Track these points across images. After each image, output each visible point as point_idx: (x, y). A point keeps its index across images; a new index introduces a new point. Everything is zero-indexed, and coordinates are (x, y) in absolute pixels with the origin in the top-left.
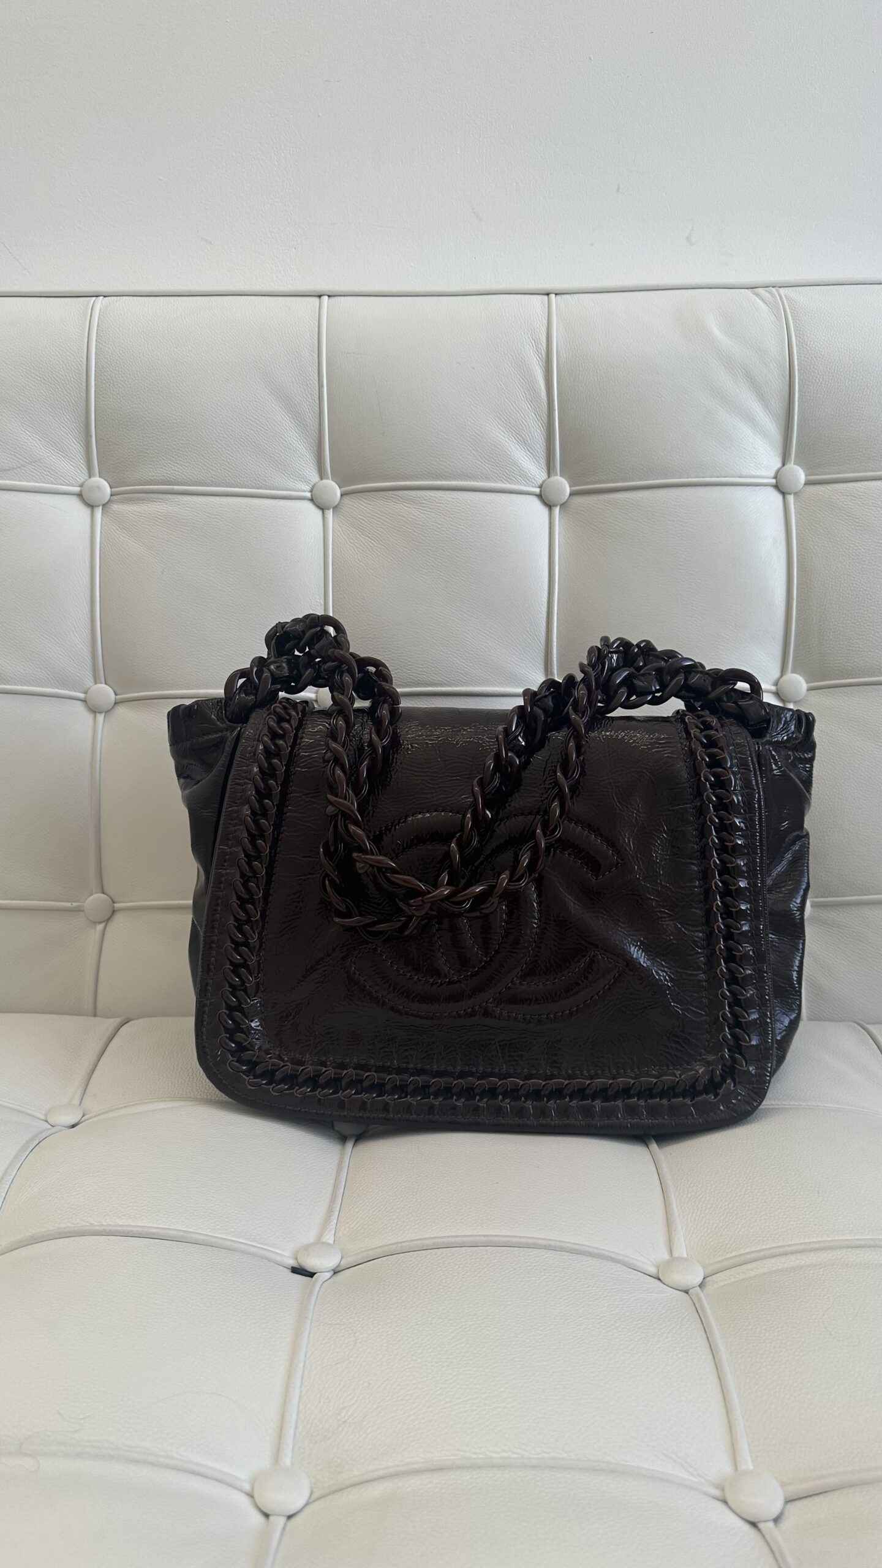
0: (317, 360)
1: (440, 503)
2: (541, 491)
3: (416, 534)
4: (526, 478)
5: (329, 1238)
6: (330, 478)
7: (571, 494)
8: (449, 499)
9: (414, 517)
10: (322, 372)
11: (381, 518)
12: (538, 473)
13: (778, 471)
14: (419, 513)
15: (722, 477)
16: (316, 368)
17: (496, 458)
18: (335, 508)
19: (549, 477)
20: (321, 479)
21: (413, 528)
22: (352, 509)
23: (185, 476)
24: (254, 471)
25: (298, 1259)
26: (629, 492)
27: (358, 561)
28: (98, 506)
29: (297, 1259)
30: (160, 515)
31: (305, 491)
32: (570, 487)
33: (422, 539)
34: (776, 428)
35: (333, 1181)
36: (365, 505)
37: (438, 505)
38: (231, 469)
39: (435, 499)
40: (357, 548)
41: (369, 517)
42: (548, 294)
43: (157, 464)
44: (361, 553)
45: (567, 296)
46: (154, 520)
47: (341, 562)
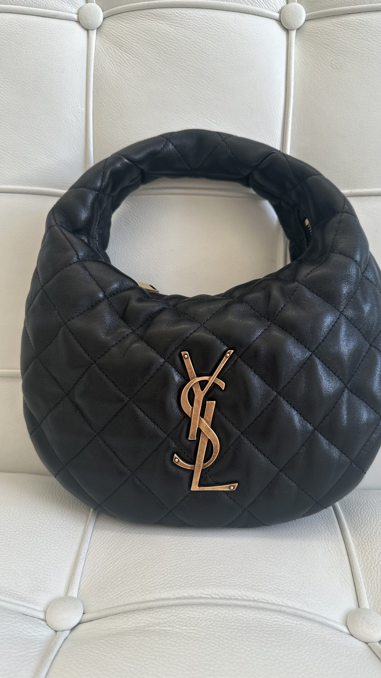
1: (189, 20)
2: (280, 16)
3: (167, 47)
4: (267, 2)
6: (95, 2)
7: (307, 19)
8: (198, 16)
9: (166, 32)
11: (137, 35)
14: (170, 29)
18: (98, 29)
19: (287, 3)
21: (165, 42)
22: (112, 29)
27: (115, 73)
31: (72, 13)
32: (306, 12)
33: (173, 52)
36: (124, 24)
37: (188, 20)
39: (185, 15)
40: (115, 61)
41: (128, 35)
44: (119, 66)
47: (101, 75)
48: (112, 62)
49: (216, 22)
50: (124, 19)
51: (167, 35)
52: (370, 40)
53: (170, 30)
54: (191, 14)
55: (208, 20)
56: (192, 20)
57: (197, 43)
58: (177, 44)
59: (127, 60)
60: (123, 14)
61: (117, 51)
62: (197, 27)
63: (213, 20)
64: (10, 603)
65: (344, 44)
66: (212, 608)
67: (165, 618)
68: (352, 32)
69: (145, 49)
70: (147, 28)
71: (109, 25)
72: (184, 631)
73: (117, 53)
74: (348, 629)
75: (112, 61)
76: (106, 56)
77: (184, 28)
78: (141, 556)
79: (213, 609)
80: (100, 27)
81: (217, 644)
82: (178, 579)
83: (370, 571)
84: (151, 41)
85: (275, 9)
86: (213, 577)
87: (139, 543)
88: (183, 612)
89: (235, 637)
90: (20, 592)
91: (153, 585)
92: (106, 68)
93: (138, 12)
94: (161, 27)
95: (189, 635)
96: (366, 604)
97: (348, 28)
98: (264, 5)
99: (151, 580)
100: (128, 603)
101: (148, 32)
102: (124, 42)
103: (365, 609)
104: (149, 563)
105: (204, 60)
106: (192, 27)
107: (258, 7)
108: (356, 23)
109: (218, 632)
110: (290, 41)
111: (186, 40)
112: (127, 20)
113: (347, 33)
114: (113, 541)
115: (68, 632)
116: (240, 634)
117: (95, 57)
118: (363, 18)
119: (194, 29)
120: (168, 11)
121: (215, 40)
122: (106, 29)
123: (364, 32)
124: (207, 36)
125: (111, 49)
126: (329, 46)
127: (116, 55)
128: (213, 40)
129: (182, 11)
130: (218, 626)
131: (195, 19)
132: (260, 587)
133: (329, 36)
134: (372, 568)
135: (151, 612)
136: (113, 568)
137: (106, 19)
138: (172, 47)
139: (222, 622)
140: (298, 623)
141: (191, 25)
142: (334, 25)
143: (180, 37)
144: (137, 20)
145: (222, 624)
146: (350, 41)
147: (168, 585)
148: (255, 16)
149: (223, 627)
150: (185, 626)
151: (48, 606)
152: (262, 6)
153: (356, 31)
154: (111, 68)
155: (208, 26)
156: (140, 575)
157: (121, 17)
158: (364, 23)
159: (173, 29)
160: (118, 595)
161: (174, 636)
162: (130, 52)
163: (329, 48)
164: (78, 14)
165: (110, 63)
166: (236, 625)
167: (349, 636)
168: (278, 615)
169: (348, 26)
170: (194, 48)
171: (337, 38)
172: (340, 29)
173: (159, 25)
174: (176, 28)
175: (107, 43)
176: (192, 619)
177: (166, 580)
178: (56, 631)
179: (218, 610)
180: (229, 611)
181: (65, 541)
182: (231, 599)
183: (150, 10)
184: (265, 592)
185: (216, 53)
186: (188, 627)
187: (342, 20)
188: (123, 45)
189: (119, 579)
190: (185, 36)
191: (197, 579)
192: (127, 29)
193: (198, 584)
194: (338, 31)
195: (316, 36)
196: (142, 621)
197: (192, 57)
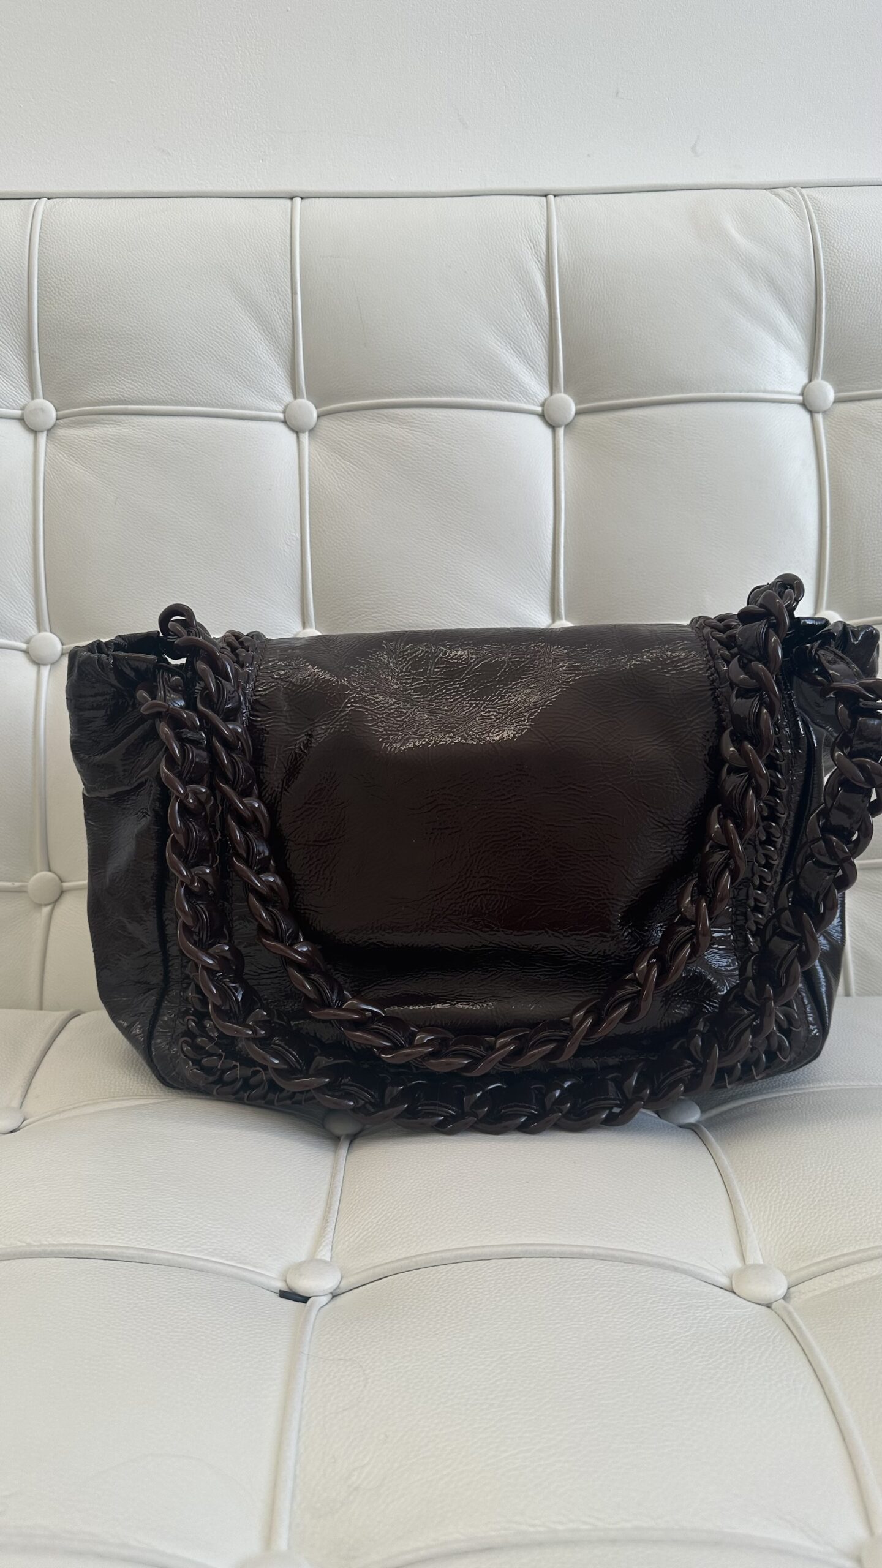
0: (289, 264)
1: (430, 422)
2: (543, 411)
3: (404, 457)
4: (526, 394)
5: (325, 1254)
6: (305, 396)
7: (578, 413)
8: (441, 418)
9: (401, 438)
10: (296, 278)
11: (364, 441)
12: (539, 389)
13: (804, 388)
15: (745, 392)
16: (289, 274)
17: (493, 372)
18: (311, 431)
19: (552, 393)
20: (295, 398)
21: (400, 450)
22: (330, 431)
23: (141, 394)
24: (219, 388)
25: (288, 1280)
26: (641, 408)
27: (338, 489)
28: (42, 431)
29: (286, 1281)
30: (112, 439)
31: (276, 412)
32: (576, 404)
33: (412, 463)
34: (802, 340)
35: (326, 1187)
36: (346, 426)
38: (193, 385)
40: (337, 474)
41: (352, 440)
42: (546, 196)
43: (108, 381)
44: (342, 480)
45: (567, 197)
46: (106, 444)
47: (319, 491)
59: (353, 473)
117: (309, 468)
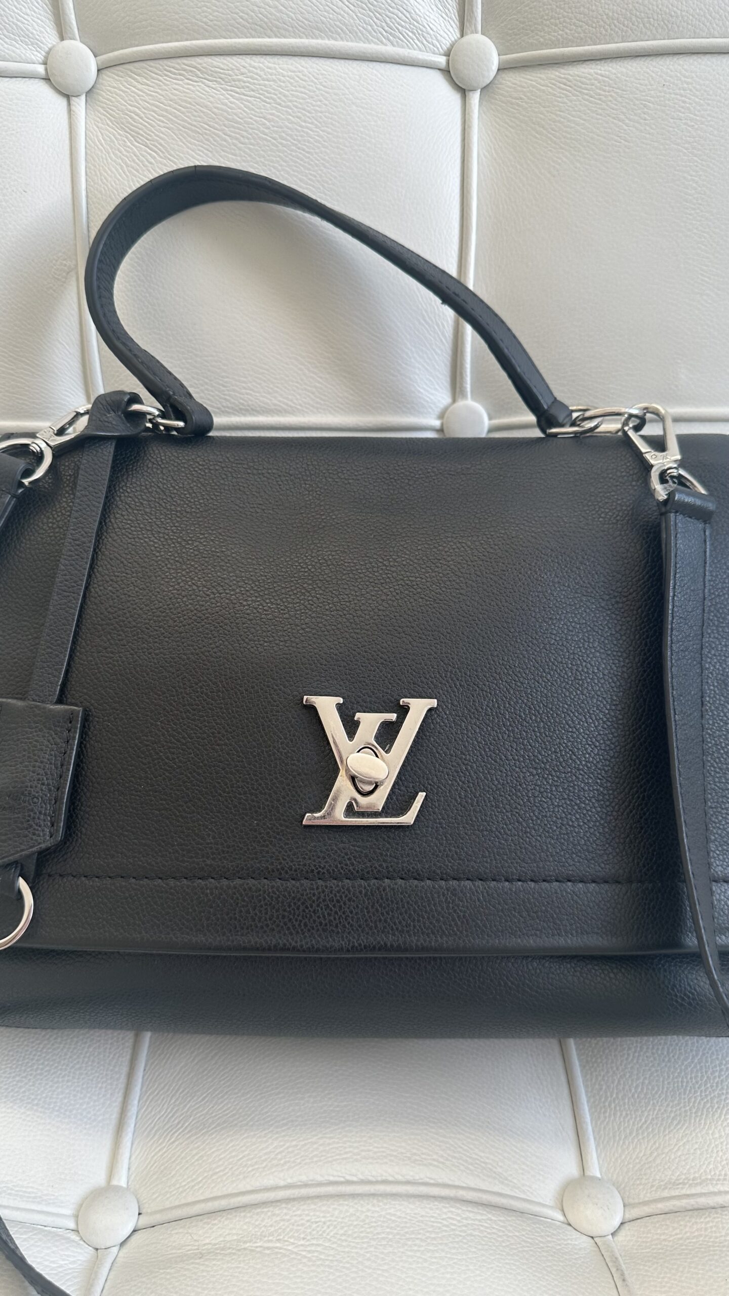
48: (122, 168)
49: (321, 83)
50: (139, 75)
51: (225, 114)
52: (622, 117)
53: (231, 102)
54: (270, 68)
55: (305, 81)
56: (274, 81)
57: (285, 129)
58: (246, 131)
60: (136, 65)
61: (129, 144)
62: (285, 96)
63: (316, 81)
64: (18, 1209)
65: (573, 125)
66: (346, 1203)
67: (271, 1226)
68: (587, 100)
69: (184, 140)
70: (185, 96)
71: (110, 86)
72: (302, 1248)
73: (129, 147)
74: (565, 1215)
75: (120, 164)
76: (109, 153)
77: (259, 98)
78: (228, 1109)
79: (347, 1205)
80: (95, 90)
81: (354, 1269)
82: (290, 1150)
83: (603, 1110)
84: (195, 126)
85: (438, 48)
86: (348, 1144)
87: (224, 1084)
88: (299, 1212)
89: (383, 1256)
90: (32, 1187)
91: (249, 1163)
92: (109, 179)
93: (166, 62)
94: (213, 97)
95: (309, 1255)
96: (595, 1170)
97: (580, 92)
98: (416, 41)
99: (246, 1153)
100: (212, 1196)
101: (189, 105)
102: (141, 124)
103: (593, 1179)
104: (241, 1121)
105: (300, 164)
106: (275, 97)
107: (403, 47)
108: (596, 82)
109: (356, 1248)
110: (469, 114)
111: (264, 124)
112: (146, 78)
113: (577, 103)
114: (180, 1082)
115: (115, 1250)
116: (391, 1249)
118: (609, 71)
119: (278, 100)
120: (225, 62)
121: (320, 123)
122: (104, 94)
123: (610, 101)
124: (305, 115)
125: (116, 139)
126: (543, 127)
127: (128, 152)
128: (316, 122)
129: (252, 63)
130: (355, 1235)
131: (280, 80)
132: (424, 1156)
133: (544, 107)
134: (607, 1104)
135: (248, 1215)
136: (183, 1131)
137: (103, 72)
138: (237, 139)
139: (362, 1227)
140: (484, 1217)
141: (273, 91)
142: (553, 84)
143: (251, 118)
144: (165, 79)
145: (362, 1232)
146: (584, 120)
147: (275, 1162)
148: (399, 66)
149: (362, 1238)
150: (304, 1239)
151: (81, 1205)
152: (412, 45)
153: (595, 98)
154: (119, 180)
155: (305, 93)
156: (227, 1145)
157: (131, 71)
158: (611, 82)
159: (237, 99)
160: (193, 1181)
161: (286, 1259)
162: (156, 147)
163: (544, 131)
164: (45, 63)
165: (117, 170)
166: (383, 1233)
167: (566, 1226)
168: (452, 1207)
169: (580, 87)
170: (280, 140)
171: (558, 113)
172: (565, 92)
173: (208, 92)
174: (242, 99)
175: (108, 125)
176: (314, 1226)
177: (270, 1152)
178: (97, 1249)
179: (356, 1206)
180: (373, 1205)
181: (100, 1085)
182: (377, 1182)
183: (189, 58)
184: (431, 1164)
185: (323, 149)
186: (308, 1240)
187: (569, 74)
188: (141, 132)
189: (194, 1152)
190: (261, 115)
191: (321, 1148)
192: (147, 98)
193: (323, 1158)
194: (560, 97)
195: (518, 105)
196: (234, 1232)
197: (278, 159)
